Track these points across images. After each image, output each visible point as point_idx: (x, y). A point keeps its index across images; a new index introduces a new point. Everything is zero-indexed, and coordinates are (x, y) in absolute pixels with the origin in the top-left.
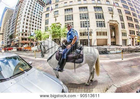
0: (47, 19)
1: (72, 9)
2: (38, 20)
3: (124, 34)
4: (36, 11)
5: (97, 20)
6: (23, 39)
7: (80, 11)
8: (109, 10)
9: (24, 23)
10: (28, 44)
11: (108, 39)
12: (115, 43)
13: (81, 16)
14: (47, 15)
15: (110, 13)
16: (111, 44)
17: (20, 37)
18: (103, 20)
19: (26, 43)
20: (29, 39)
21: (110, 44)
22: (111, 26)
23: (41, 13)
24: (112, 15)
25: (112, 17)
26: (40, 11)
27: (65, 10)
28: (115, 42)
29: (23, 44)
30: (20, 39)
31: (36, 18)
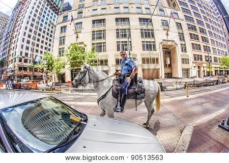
0: (63, 35)
1: (104, 20)
2: (46, 36)
3: (185, 61)
4: (45, 20)
5: (143, 40)
6: (20, 69)
7: (117, 24)
8: (163, 24)
9: (23, 41)
10: (30, 77)
11: (160, 69)
12: (171, 75)
13: (118, 33)
14: (63, 29)
15: (164, 30)
16: (165, 77)
17: (16, 65)
18: (153, 40)
19: (25, 76)
20: (31, 69)
21: (163, 77)
22: (165, 48)
23: (51, 25)
24: (166, 31)
25: (167, 35)
26: (50, 21)
27: (94, 22)
28: (171, 73)
29: (21, 77)
30: (16, 68)
31: (44, 32)
